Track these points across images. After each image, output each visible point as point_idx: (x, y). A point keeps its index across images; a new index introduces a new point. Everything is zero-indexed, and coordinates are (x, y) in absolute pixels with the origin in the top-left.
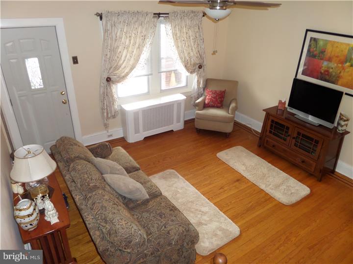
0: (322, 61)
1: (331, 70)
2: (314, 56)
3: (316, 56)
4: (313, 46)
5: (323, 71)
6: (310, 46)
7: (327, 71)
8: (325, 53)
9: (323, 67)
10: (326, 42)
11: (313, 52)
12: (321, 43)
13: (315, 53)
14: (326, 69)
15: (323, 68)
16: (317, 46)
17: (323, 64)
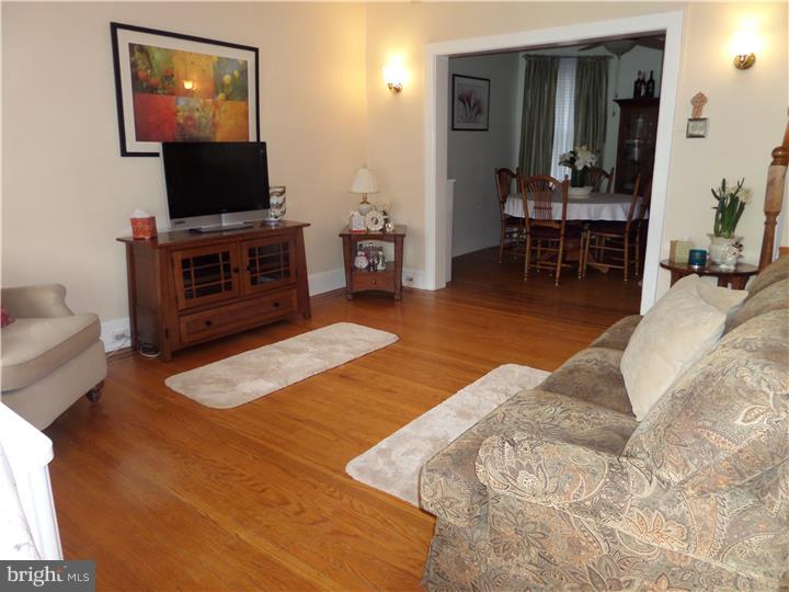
0: (174, 98)
1: (197, 115)
2: (152, 89)
3: (156, 89)
4: (141, 66)
5: (181, 121)
6: (133, 65)
7: (190, 118)
8: (174, 79)
9: (178, 111)
10: (169, 53)
11: (147, 81)
12: (157, 56)
13: (153, 80)
14: (186, 113)
15: (181, 114)
16: (151, 64)
17: (177, 104)
